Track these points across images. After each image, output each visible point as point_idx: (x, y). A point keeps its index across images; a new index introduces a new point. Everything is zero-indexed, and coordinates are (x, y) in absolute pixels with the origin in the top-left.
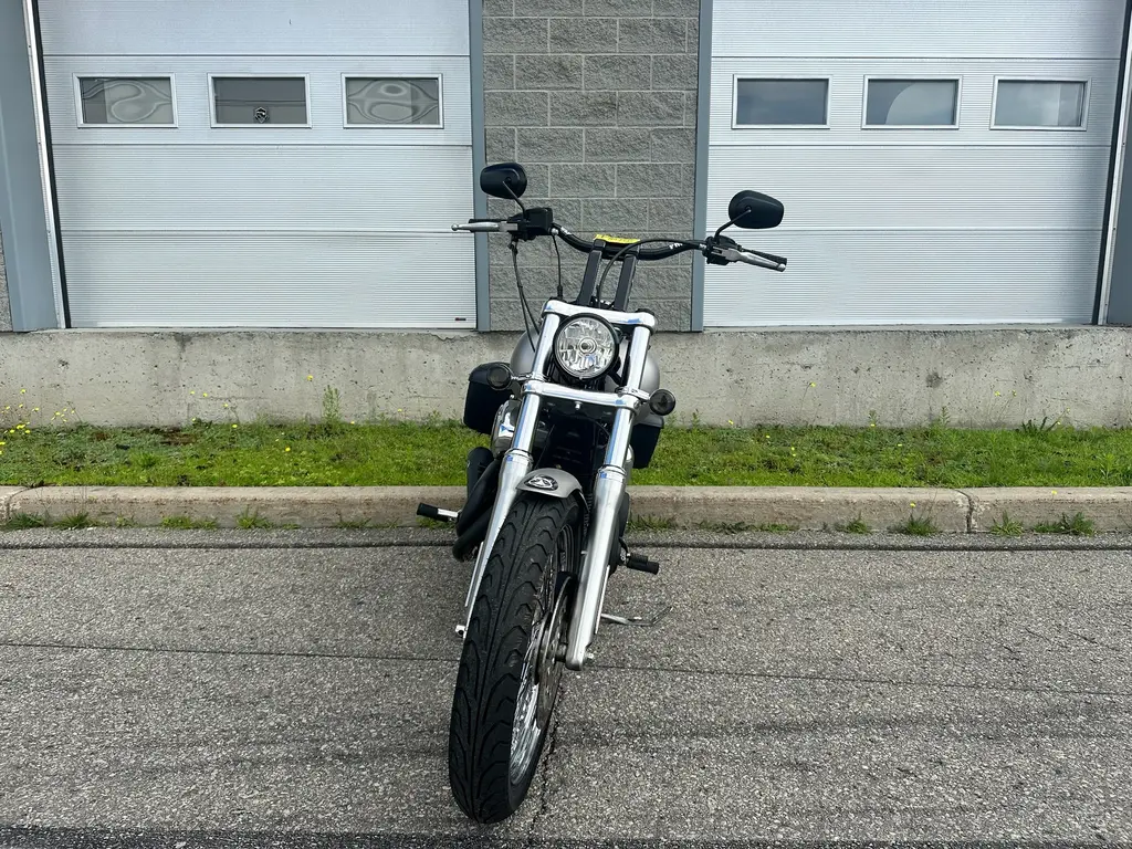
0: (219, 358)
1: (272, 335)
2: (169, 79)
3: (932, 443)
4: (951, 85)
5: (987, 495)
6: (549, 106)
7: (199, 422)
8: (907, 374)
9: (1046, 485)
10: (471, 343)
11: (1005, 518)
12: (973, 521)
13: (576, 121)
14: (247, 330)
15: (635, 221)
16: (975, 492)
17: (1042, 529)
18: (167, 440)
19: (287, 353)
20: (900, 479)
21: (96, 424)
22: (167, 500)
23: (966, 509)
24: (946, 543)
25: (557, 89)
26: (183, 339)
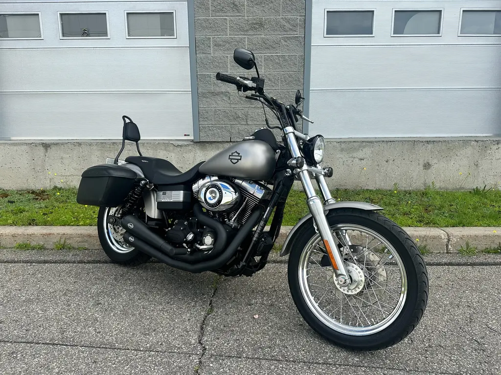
0: (65, 156)
1: (90, 144)
2: (38, 14)
3: (426, 199)
4: (438, 14)
5: (457, 232)
6: (228, 25)
7: (55, 187)
8: (413, 163)
9: (489, 226)
10: (190, 148)
11: (467, 244)
12: (450, 247)
13: (242, 33)
14: (78, 141)
15: (274, 84)
16: (450, 230)
17: (487, 251)
18: (37, 197)
19: (98, 153)
20: (410, 222)
21: (5, 189)
22: (18, 234)
23: (446, 240)
24: (435, 261)
25: (231, 16)
26: (46, 146)
